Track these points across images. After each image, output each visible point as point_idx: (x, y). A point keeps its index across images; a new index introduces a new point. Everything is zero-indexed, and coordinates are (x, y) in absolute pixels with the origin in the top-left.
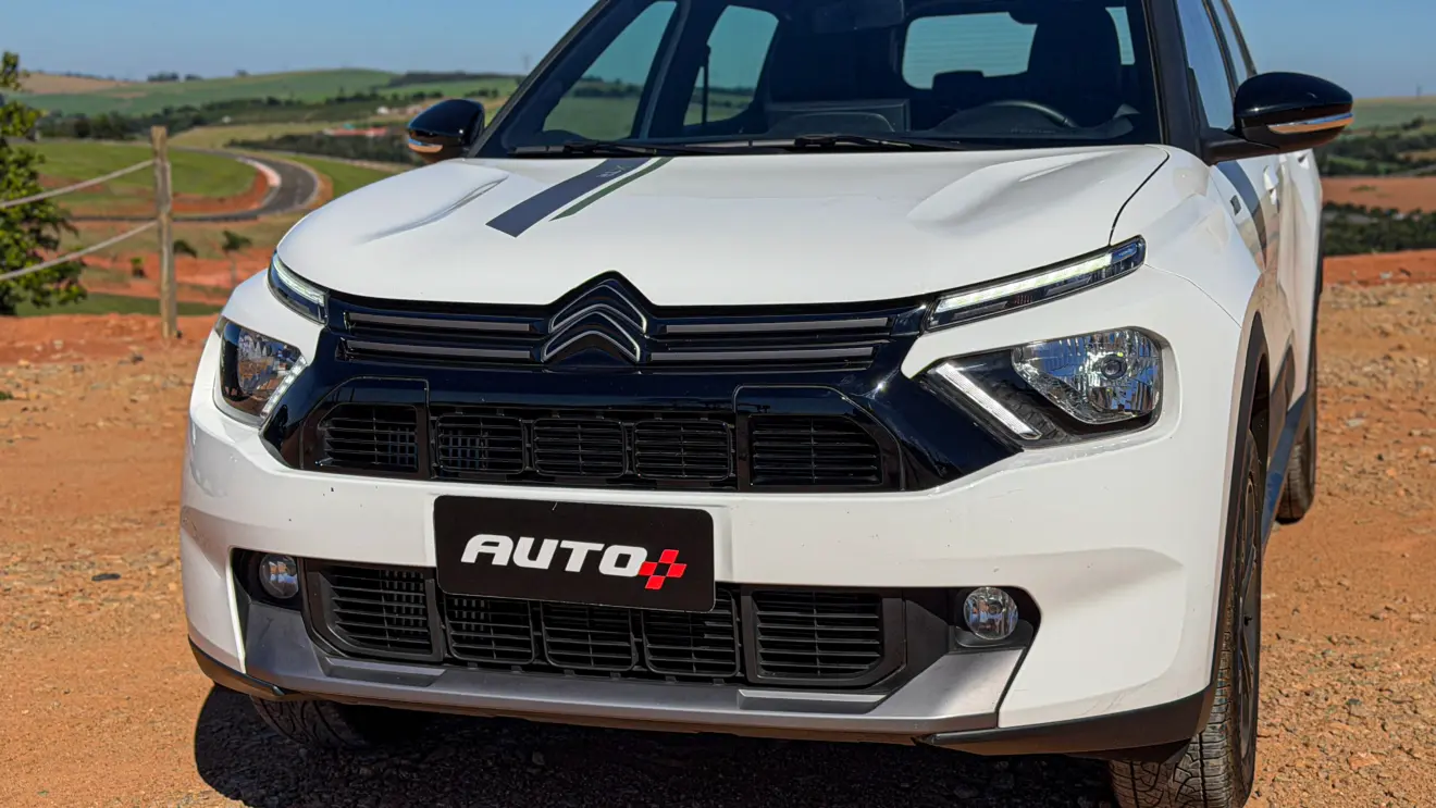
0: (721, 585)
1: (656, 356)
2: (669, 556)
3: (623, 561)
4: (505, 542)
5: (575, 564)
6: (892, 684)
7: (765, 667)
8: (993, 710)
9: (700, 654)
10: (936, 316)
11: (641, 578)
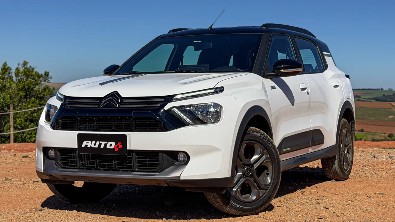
0: (128, 150)
1: (120, 106)
2: (119, 144)
3: (111, 145)
4: (90, 142)
5: (102, 146)
6: (161, 170)
7: (138, 168)
8: (179, 176)
9: (126, 166)
10: (174, 99)
11: (114, 149)
